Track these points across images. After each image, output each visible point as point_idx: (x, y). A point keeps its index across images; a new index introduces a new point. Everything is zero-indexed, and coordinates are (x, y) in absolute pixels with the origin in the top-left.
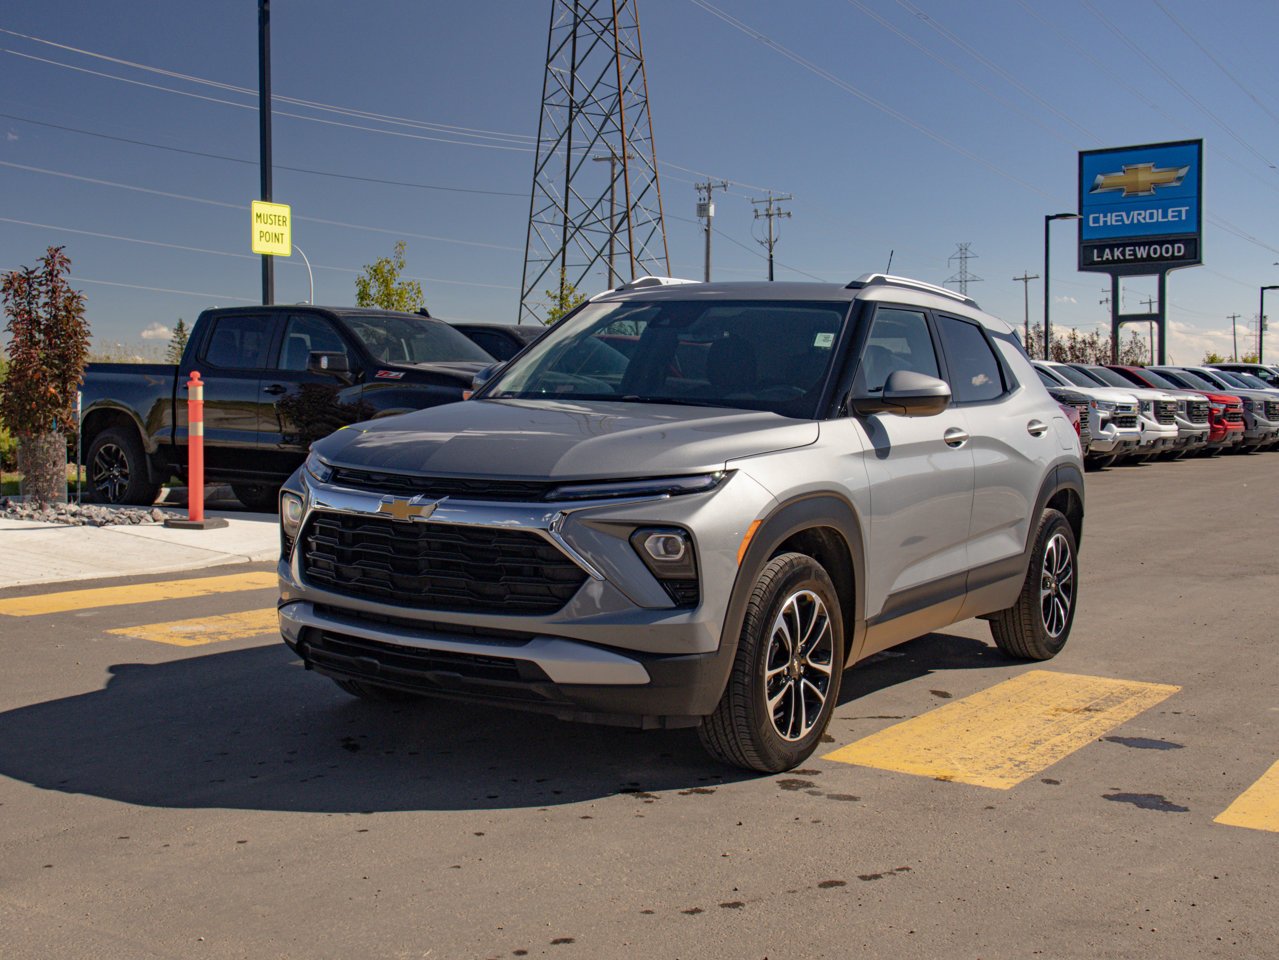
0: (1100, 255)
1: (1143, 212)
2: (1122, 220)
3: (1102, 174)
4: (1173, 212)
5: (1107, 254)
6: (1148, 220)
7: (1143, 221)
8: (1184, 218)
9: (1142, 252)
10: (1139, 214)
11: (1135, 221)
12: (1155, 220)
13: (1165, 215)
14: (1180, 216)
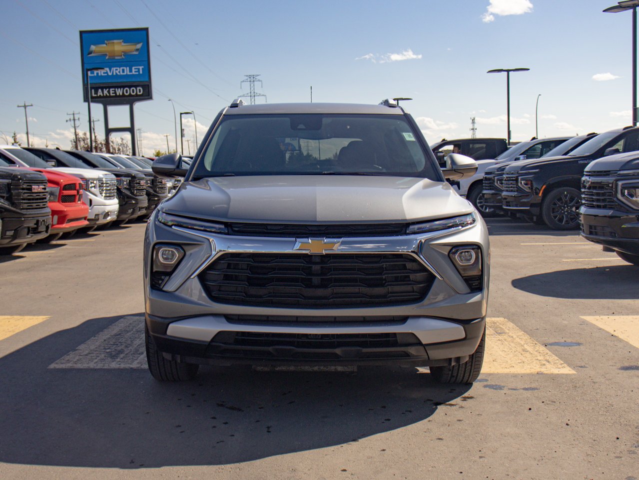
0: (96, 93)
1: (118, 68)
2: (107, 73)
3: (94, 44)
4: (135, 69)
5: (100, 93)
6: (121, 73)
7: (119, 74)
8: (141, 72)
9: (119, 92)
10: (116, 70)
11: (115, 74)
12: (125, 73)
13: (131, 71)
14: (139, 71)
